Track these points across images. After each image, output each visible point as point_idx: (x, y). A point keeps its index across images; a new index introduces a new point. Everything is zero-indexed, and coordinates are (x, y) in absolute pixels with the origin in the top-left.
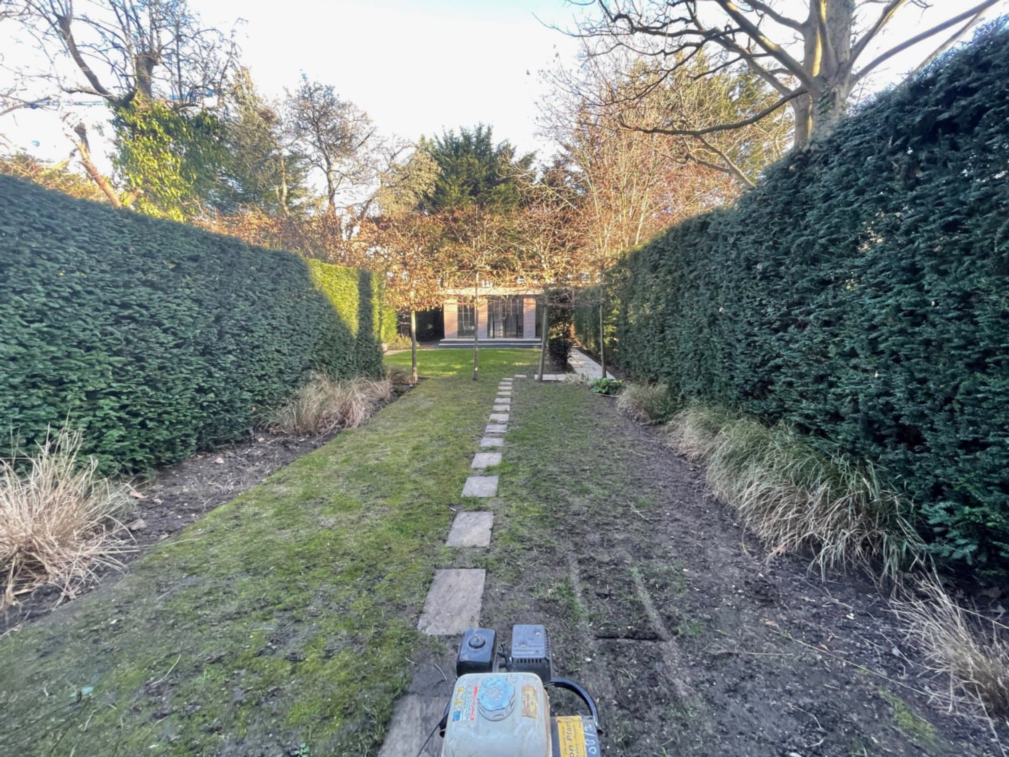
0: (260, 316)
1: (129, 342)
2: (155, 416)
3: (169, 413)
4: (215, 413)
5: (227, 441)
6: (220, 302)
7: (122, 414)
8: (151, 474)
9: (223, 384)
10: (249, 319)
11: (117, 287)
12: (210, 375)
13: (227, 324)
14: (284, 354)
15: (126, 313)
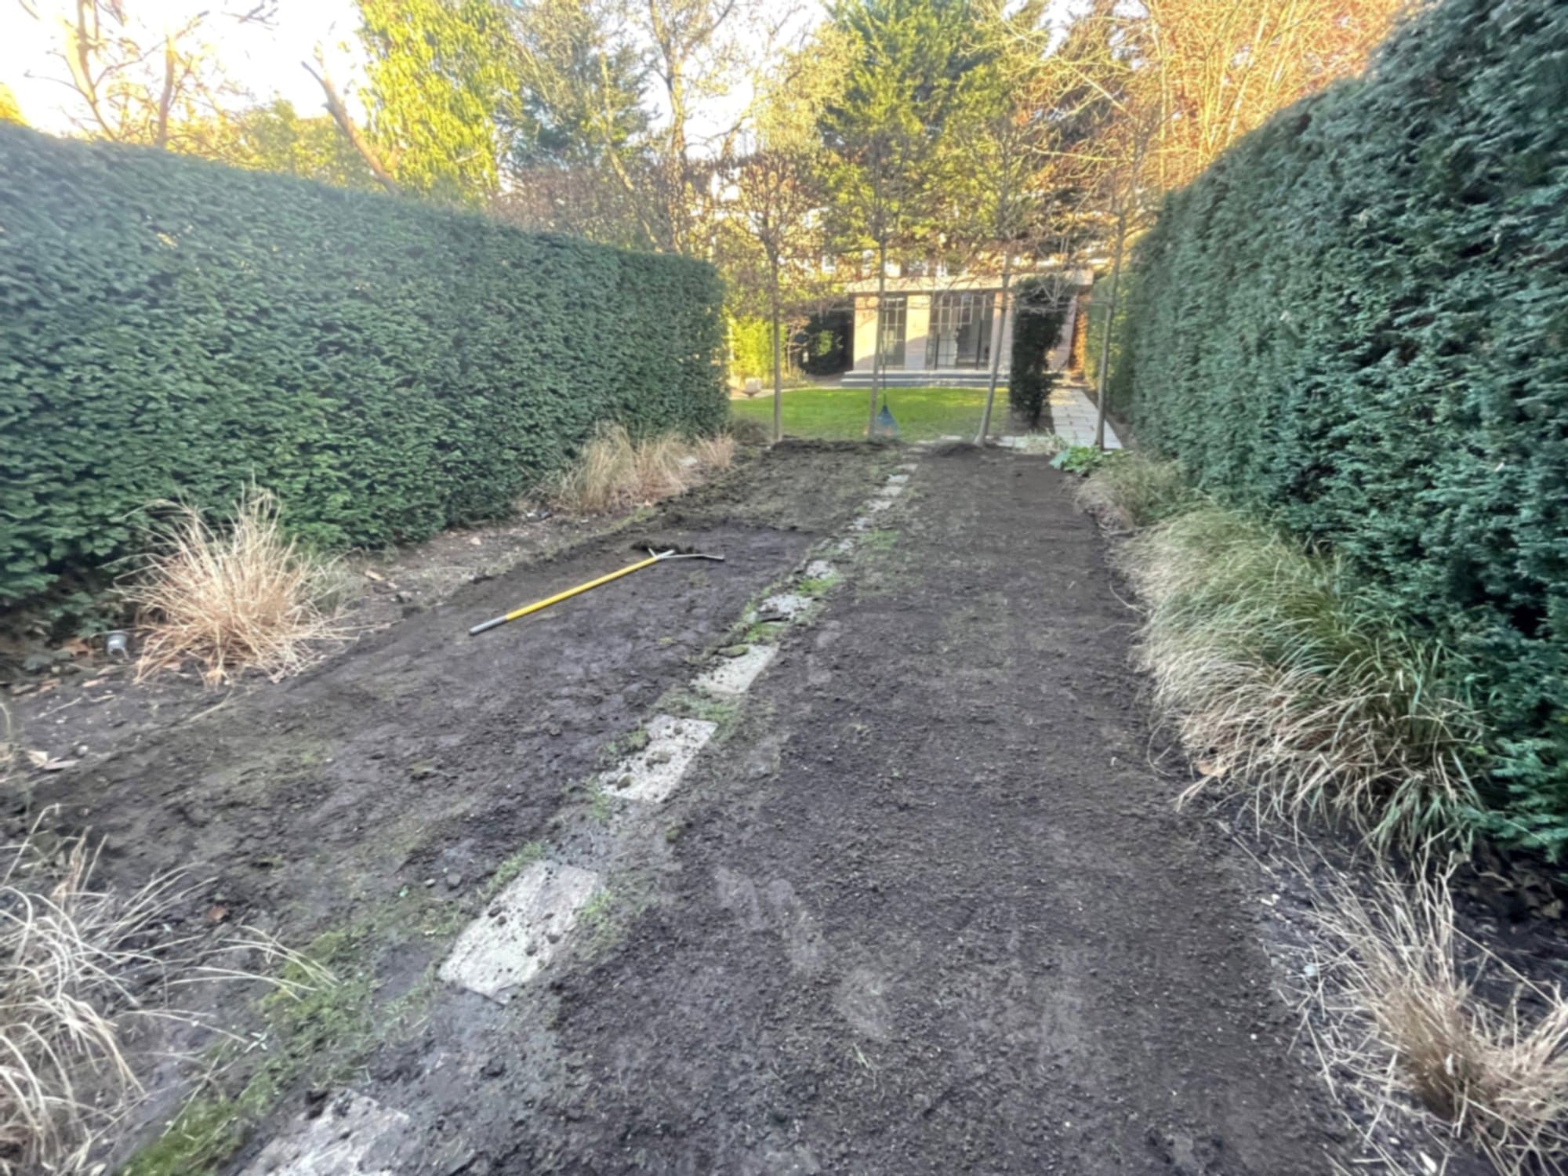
0: (520, 337)
1: (340, 378)
2: (385, 477)
3: (404, 476)
4: (465, 478)
5: (486, 516)
6: (460, 318)
7: (343, 474)
8: (390, 551)
9: (472, 438)
10: (506, 342)
11: (316, 301)
12: (453, 424)
13: (472, 350)
14: (562, 396)
15: (333, 337)
